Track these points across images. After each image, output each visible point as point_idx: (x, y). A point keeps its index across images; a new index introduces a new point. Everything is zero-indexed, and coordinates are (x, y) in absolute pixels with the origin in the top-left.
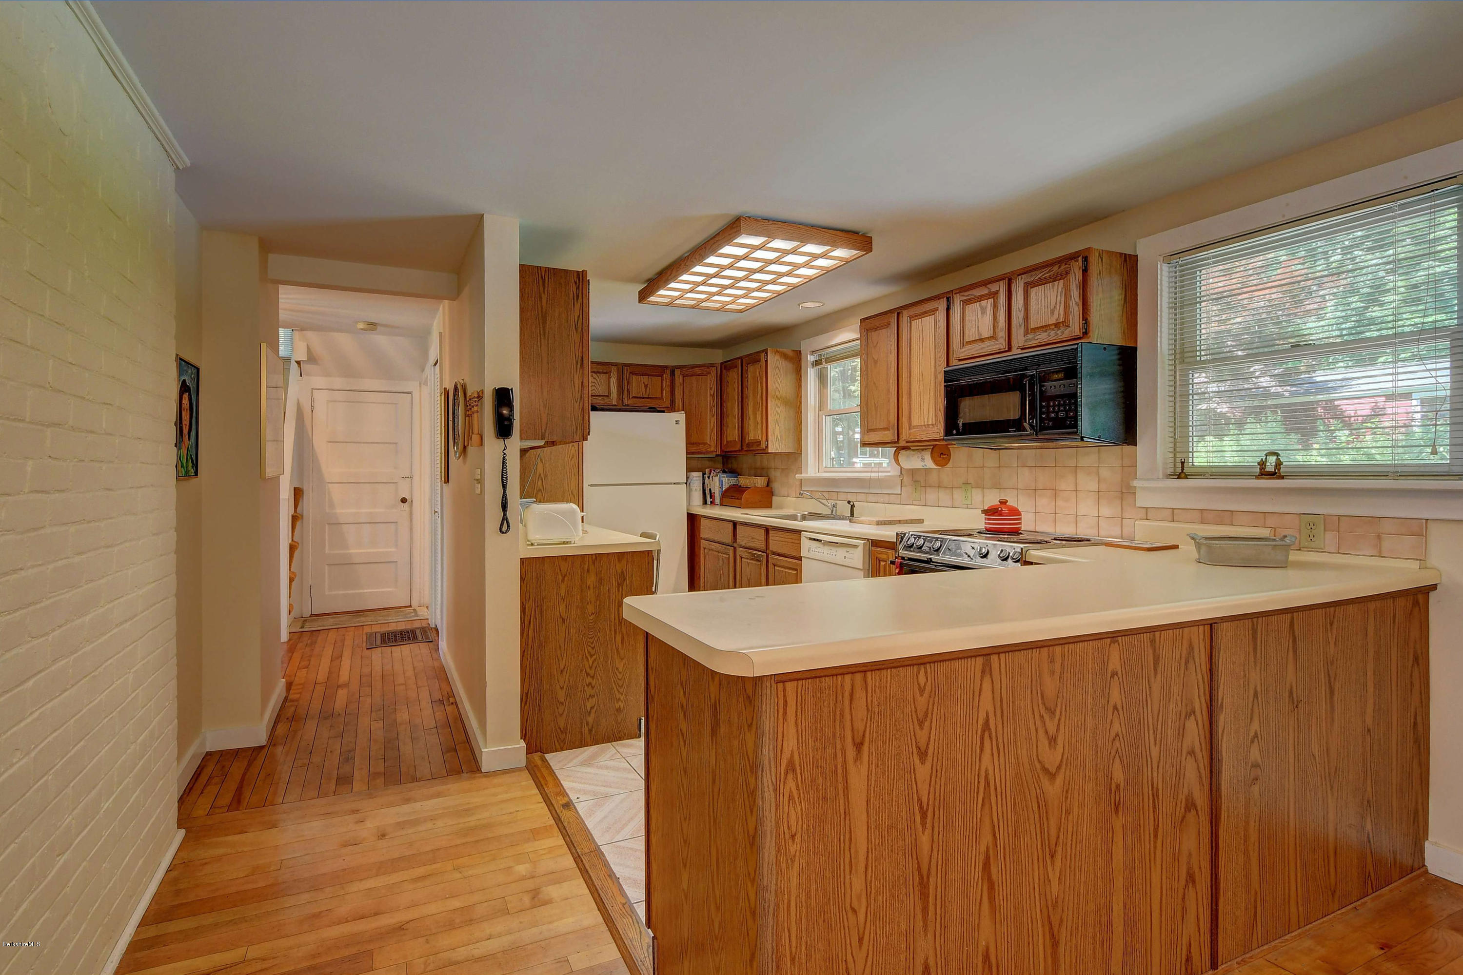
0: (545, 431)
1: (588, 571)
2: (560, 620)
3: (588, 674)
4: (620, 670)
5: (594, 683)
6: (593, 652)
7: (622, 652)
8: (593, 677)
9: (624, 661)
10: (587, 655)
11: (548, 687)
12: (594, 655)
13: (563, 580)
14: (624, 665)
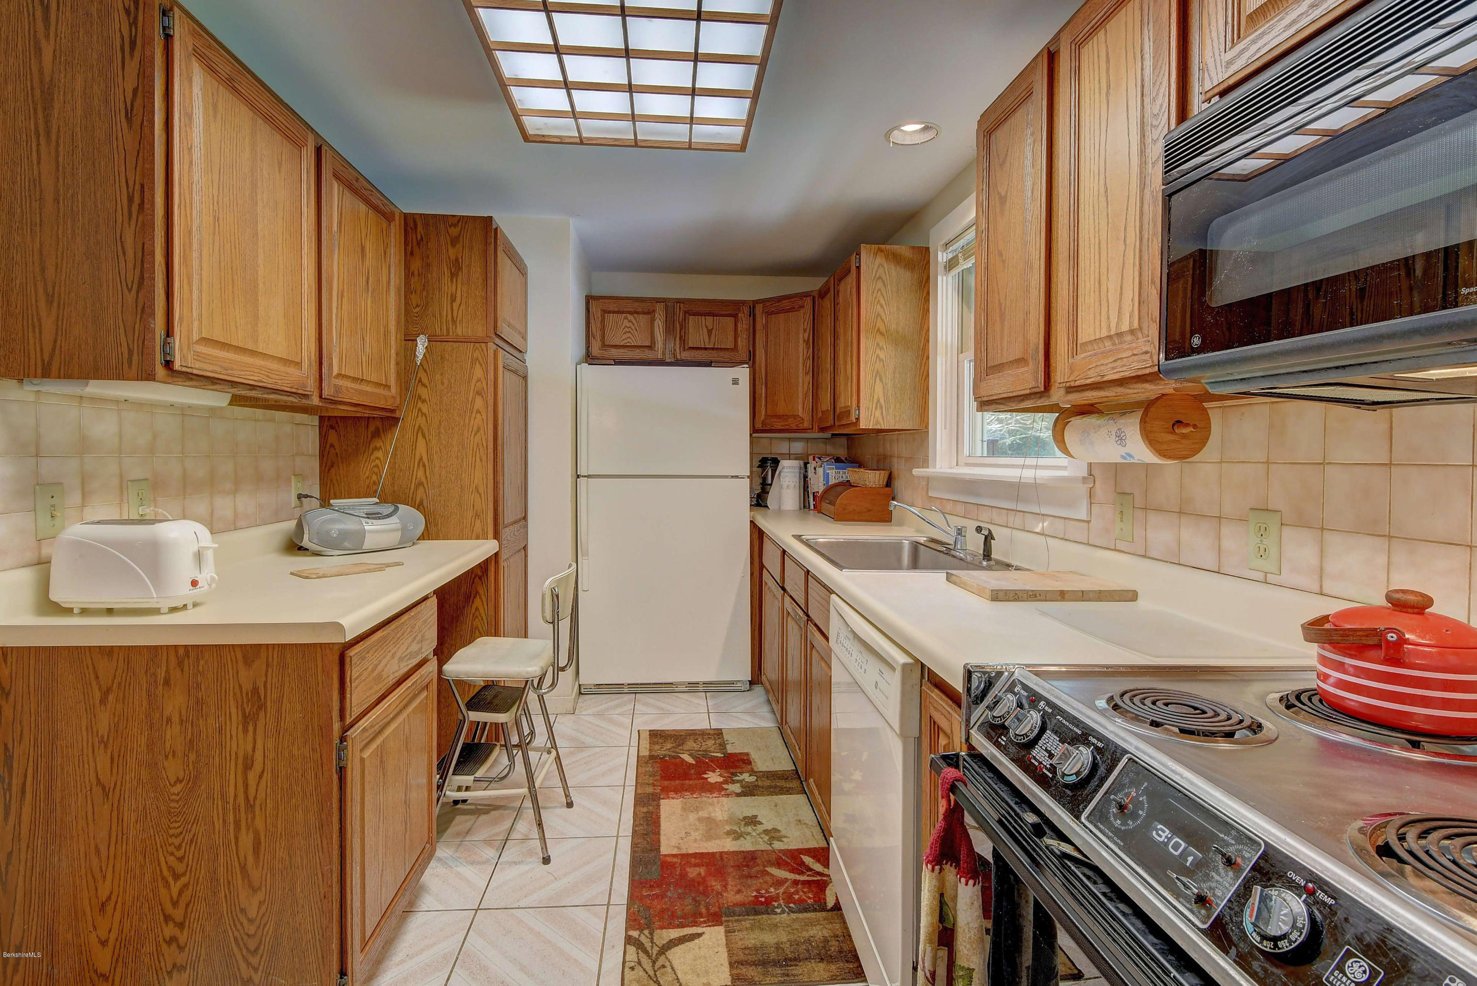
0: (51, 357)
1: (167, 682)
2: (97, 790)
3: (167, 918)
4: (252, 913)
5: (182, 939)
6: (180, 868)
7: (255, 874)
8: (181, 926)
9: (260, 896)
10: (166, 873)
11: (69, 936)
12: (184, 874)
13: (103, 701)
14: (261, 903)
